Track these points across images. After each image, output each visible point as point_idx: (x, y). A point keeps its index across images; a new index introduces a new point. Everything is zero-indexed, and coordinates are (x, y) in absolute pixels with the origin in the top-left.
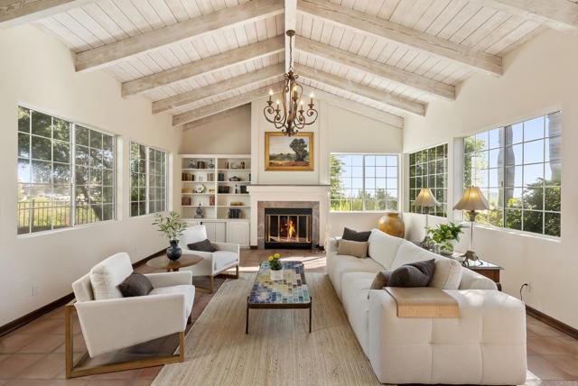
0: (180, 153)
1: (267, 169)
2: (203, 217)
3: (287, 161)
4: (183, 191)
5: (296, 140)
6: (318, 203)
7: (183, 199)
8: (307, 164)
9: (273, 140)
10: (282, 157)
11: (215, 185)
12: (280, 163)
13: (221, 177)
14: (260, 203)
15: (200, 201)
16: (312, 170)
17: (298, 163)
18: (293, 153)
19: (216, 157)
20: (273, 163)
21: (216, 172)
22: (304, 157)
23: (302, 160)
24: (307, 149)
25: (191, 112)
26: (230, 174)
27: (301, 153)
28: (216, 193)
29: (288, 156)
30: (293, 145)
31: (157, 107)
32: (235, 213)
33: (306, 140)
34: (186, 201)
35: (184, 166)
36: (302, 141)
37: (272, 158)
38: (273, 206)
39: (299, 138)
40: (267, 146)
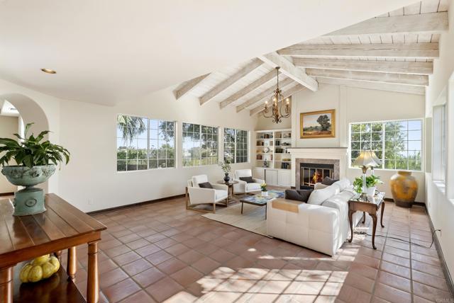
0: (256, 130)
1: (302, 138)
2: (267, 167)
3: (315, 131)
4: (258, 151)
5: (321, 117)
6: (339, 161)
7: (257, 156)
8: (330, 133)
9: (305, 118)
10: (312, 129)
11: (273, 148)
12: (310, 133)
13: (278, 143)
14: (297, 160)
15: (267, 157)
16: (334, 137)
17: (324, 132)
18: (319, 125)
19: (273, 131)
20: (306, 133)
21: (273, 140)
22: (327, 127)
23: (326, 130)
24: (330, 122)
25: (258, 107)
26: (283, 141)
27: (325, 125)
28: (273, 153)
29: (316, 128)
30: (319, 121)
31: (239, 109)
32: (286, 166)
33: (329, 115)
34: (260, 157)
35: (258, 137)
36: (326, 117)
37: (304, 130)
38: (306, 162)
39: (323, 115)
40: (302, 122)
